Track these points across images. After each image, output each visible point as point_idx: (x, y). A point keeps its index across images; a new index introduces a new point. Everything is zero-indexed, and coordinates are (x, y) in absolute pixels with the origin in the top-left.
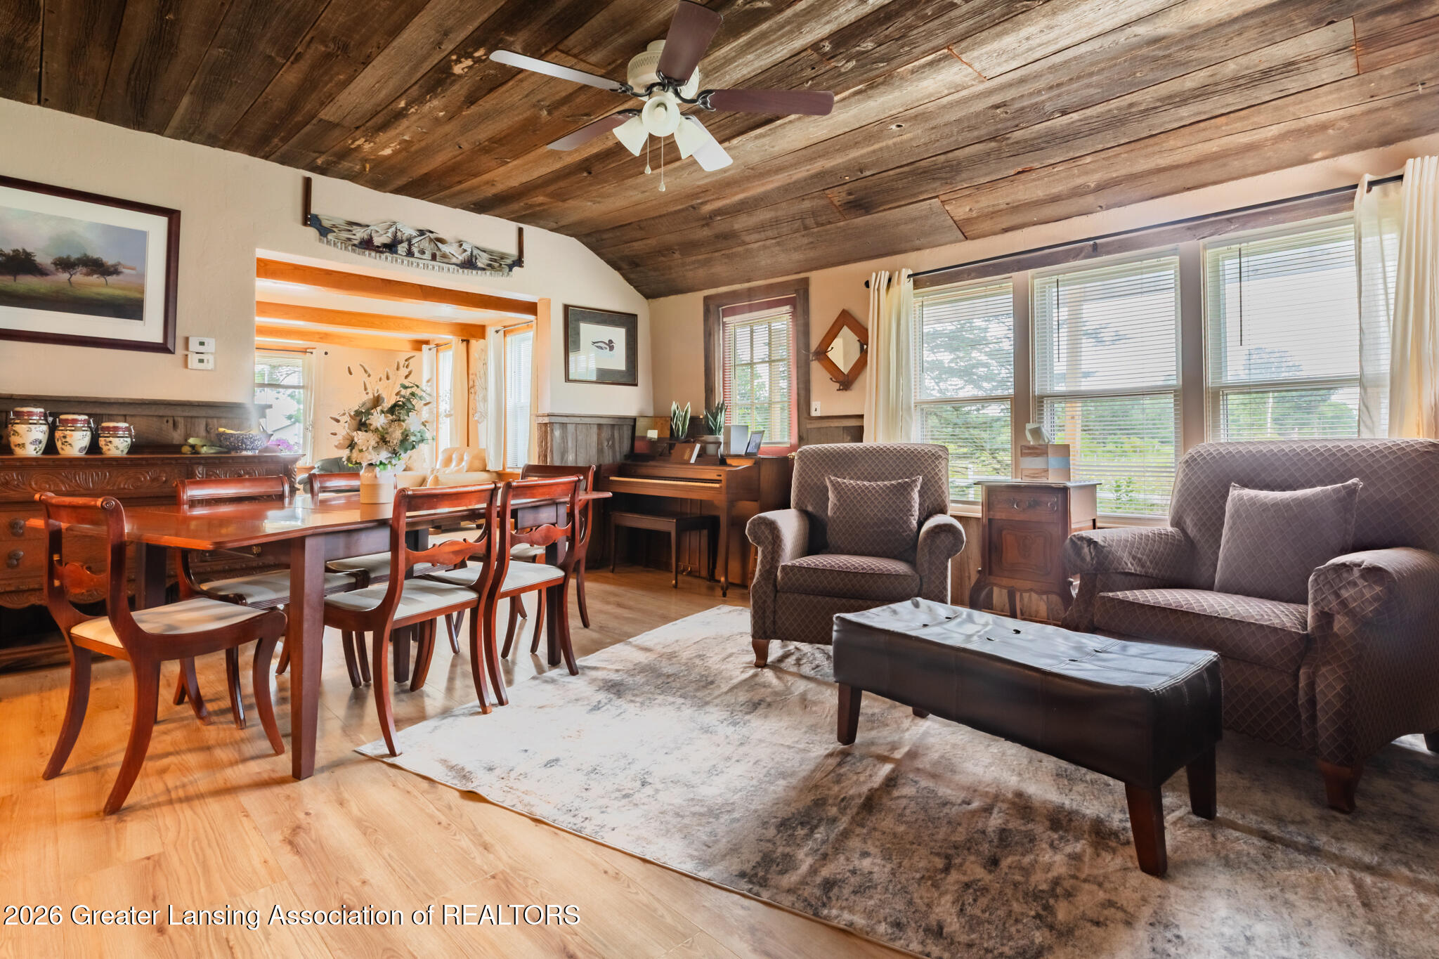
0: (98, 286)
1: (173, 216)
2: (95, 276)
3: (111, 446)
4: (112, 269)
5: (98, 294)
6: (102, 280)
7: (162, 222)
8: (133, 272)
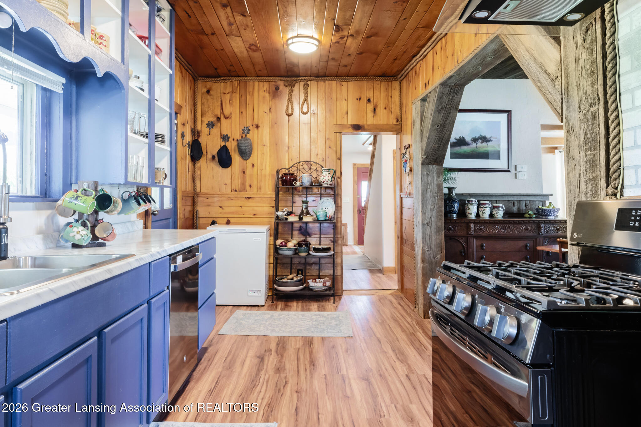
0: (485, 147)
1: (509, 112)
2: (484, 143)
3: (498, 214)
4: (489, 139)
5: (485, 150)
6: (486, 144)
7: (505, 115)
8: (496, 139)
